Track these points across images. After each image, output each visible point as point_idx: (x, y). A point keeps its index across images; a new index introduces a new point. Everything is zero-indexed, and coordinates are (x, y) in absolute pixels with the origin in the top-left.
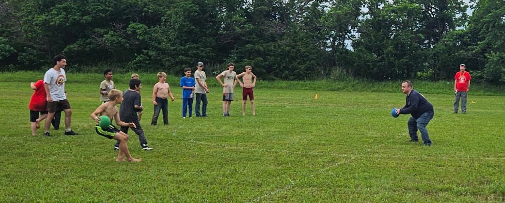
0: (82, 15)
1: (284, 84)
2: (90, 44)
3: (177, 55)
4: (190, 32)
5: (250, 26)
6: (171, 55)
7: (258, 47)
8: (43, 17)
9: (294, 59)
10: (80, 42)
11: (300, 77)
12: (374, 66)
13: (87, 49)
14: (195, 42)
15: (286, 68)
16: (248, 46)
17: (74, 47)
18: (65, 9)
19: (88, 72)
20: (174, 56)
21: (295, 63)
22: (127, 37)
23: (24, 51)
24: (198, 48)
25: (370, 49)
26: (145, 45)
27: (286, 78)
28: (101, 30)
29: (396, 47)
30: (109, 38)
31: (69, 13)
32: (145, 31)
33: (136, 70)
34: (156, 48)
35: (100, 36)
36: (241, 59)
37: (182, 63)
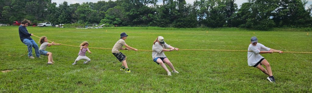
0: (137, 12)
1: (189, 29)
2: (139, 19)
3: (161, 22)
4: (164, 16)
5: (179, 14)
6: (159, 22)
7: (181, 19)
8: (128, 13)
9: (191, 22)
10: (137, 19)
11: (192, 27)
12: (214, 23)
13: (138, 21)
14: (165, 18)
15: (189, 25)
17: (135, 20)
18: (133, 11)
19: (139, 27)
20: (160, 22)
21: (191, 23)
22: (148, 17)
23: (124, 21)
24: (166, 20)
25: (212, 19)
26: (152, 19)
27: (189, 27)
28: (141, 16)
29: (220, 18)
30: (144, 18)
31: (134, 12)
32: (152, 16)
33: (150, 26)
34: (155, 20)
35: (141, 17)
36: (177, 22)
37: (162, 24)
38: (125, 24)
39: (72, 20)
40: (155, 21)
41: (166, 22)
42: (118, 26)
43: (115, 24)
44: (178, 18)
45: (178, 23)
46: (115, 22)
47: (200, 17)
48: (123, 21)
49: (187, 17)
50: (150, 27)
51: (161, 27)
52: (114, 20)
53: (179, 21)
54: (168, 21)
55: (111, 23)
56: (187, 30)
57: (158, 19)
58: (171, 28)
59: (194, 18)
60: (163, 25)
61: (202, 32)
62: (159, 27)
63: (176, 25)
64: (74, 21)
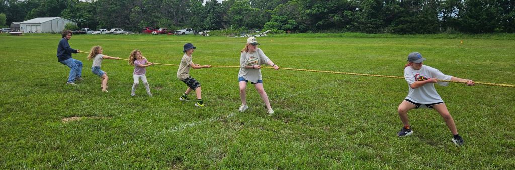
0: (325, 8)
1: (422, 36)
4: (372, 13)
5: (402, 9)
7: (406, 19)
8: (309, 11)
9: (426, 23)
10: (323, 20)
11: (429, 32)
13: (326, 23)
14: (375, 17)
16: (402, 18)
17: (321, 22)
18: (318, 7)
19: (327, 33)
20: (365, 24)
21: (427, 26)
22: (343, 17)
24: (376, 20)
25: (471, 17)
26: (351, 20)
27: (422, 33)
28: (332, 15)
29: (487, 15)
30: (336, 18)
32: (351, 14)
33: (348, 31)
34: (356, 21)
35: (332, 17)
36: (397, 24)
37: (369, 27)
38: (304, 29)
39: (223, 24)
40: (355, 24)
41: (376, 24)
42: (291, 33)
43: (287, 30)
44: (401, 17)
45: (401, 26)
46: (288, 26)
47: (444, 15)
48: (300, 24)
49: (419, 14)
50: (346, 34)
51: (367, 32)
52: (285, 22)
53: (402, 22)
54: (380, 22)
55: (280, 28)
56: (418, 37)
57: (361, 20)
58: (386, 34)
59: (432, 16)
60: (370, 29)
61: (450, 41)
62: (363, 32)
63: (396, 29)
64: (225, 26)
